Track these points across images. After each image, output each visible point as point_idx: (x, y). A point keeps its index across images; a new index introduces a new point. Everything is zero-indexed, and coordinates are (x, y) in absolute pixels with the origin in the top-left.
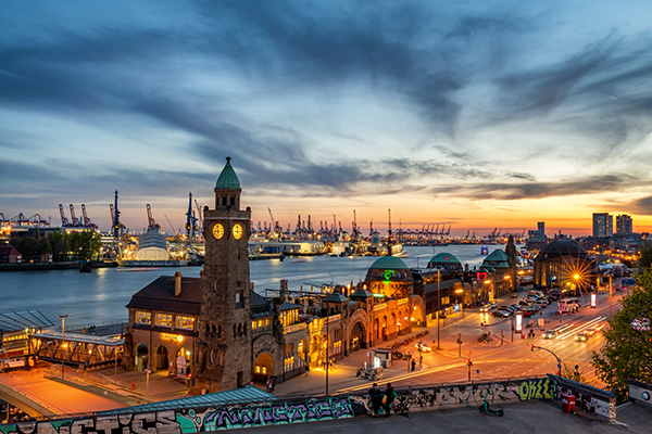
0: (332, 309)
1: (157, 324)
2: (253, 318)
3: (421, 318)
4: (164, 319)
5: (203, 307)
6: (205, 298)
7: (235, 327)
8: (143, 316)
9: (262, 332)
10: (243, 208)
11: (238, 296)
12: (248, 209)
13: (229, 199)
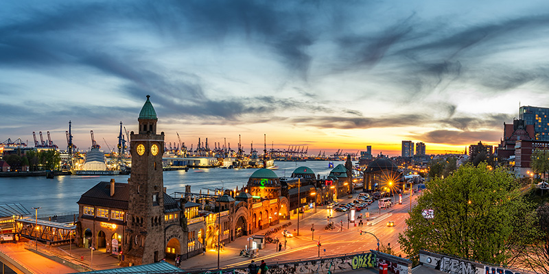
0: (223, 207)
1: (98, 215)
2: (165, 213)
3: (286, 213)
4: (103, 212)
5: (130, 205)
6: (131, 198)
7: (152, 219)
8: (88, 210)
9: (172, 223)
10: (158, 132)
11: (155, 196)
12: (163, 133)
13: (148, 126)
